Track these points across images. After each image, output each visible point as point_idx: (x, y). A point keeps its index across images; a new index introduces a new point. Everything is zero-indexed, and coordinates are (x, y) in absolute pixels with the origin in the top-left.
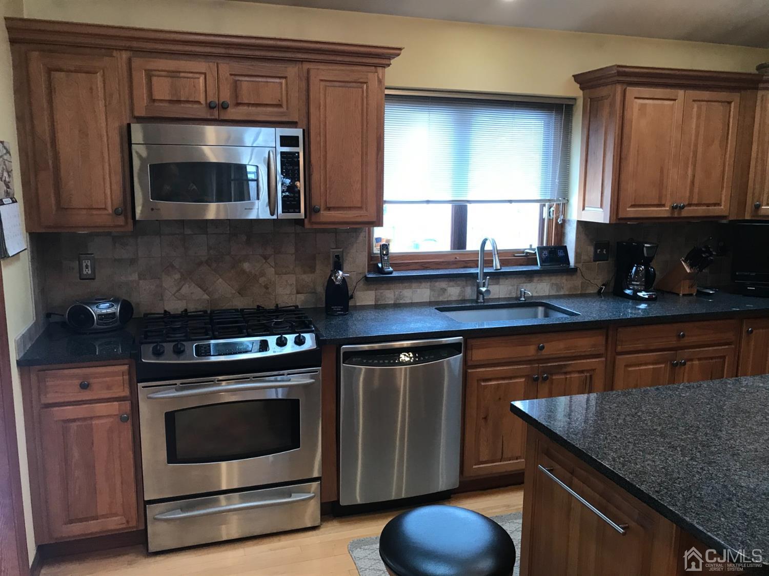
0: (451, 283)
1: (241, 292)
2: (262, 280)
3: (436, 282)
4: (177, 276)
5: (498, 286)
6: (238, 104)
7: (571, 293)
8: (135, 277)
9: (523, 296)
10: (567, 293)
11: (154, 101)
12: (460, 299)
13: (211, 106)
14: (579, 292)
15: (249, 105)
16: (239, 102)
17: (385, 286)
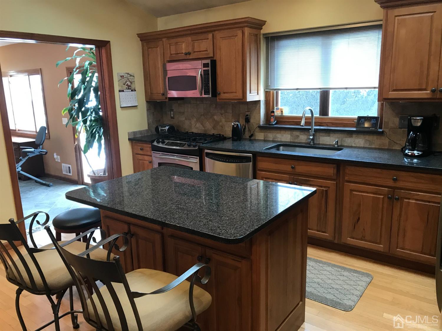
0: (302, 133)
1: (214, 128)
2: (220, 124)
3: (294, 131)
4: (195, 120)
5: (329, 137)
6: (194, 52)
7: (380, 148)
8: (184, 119)
9: (336, 144)
10: (377, 147)
11: (171, 54)
12: (306, 142)
13: (186, 54)
14: (387, 148)
15: (197, 52)
16: (194, 51)
17: (268, 131)
